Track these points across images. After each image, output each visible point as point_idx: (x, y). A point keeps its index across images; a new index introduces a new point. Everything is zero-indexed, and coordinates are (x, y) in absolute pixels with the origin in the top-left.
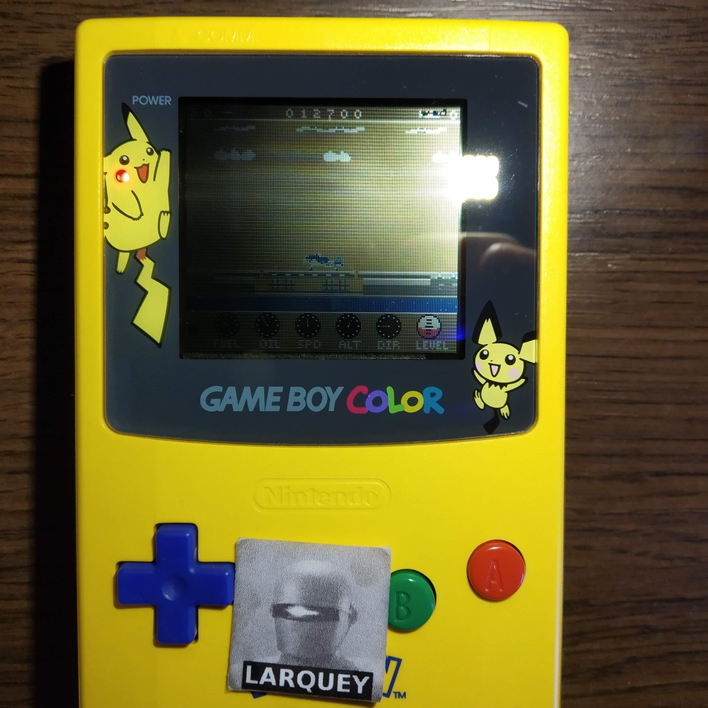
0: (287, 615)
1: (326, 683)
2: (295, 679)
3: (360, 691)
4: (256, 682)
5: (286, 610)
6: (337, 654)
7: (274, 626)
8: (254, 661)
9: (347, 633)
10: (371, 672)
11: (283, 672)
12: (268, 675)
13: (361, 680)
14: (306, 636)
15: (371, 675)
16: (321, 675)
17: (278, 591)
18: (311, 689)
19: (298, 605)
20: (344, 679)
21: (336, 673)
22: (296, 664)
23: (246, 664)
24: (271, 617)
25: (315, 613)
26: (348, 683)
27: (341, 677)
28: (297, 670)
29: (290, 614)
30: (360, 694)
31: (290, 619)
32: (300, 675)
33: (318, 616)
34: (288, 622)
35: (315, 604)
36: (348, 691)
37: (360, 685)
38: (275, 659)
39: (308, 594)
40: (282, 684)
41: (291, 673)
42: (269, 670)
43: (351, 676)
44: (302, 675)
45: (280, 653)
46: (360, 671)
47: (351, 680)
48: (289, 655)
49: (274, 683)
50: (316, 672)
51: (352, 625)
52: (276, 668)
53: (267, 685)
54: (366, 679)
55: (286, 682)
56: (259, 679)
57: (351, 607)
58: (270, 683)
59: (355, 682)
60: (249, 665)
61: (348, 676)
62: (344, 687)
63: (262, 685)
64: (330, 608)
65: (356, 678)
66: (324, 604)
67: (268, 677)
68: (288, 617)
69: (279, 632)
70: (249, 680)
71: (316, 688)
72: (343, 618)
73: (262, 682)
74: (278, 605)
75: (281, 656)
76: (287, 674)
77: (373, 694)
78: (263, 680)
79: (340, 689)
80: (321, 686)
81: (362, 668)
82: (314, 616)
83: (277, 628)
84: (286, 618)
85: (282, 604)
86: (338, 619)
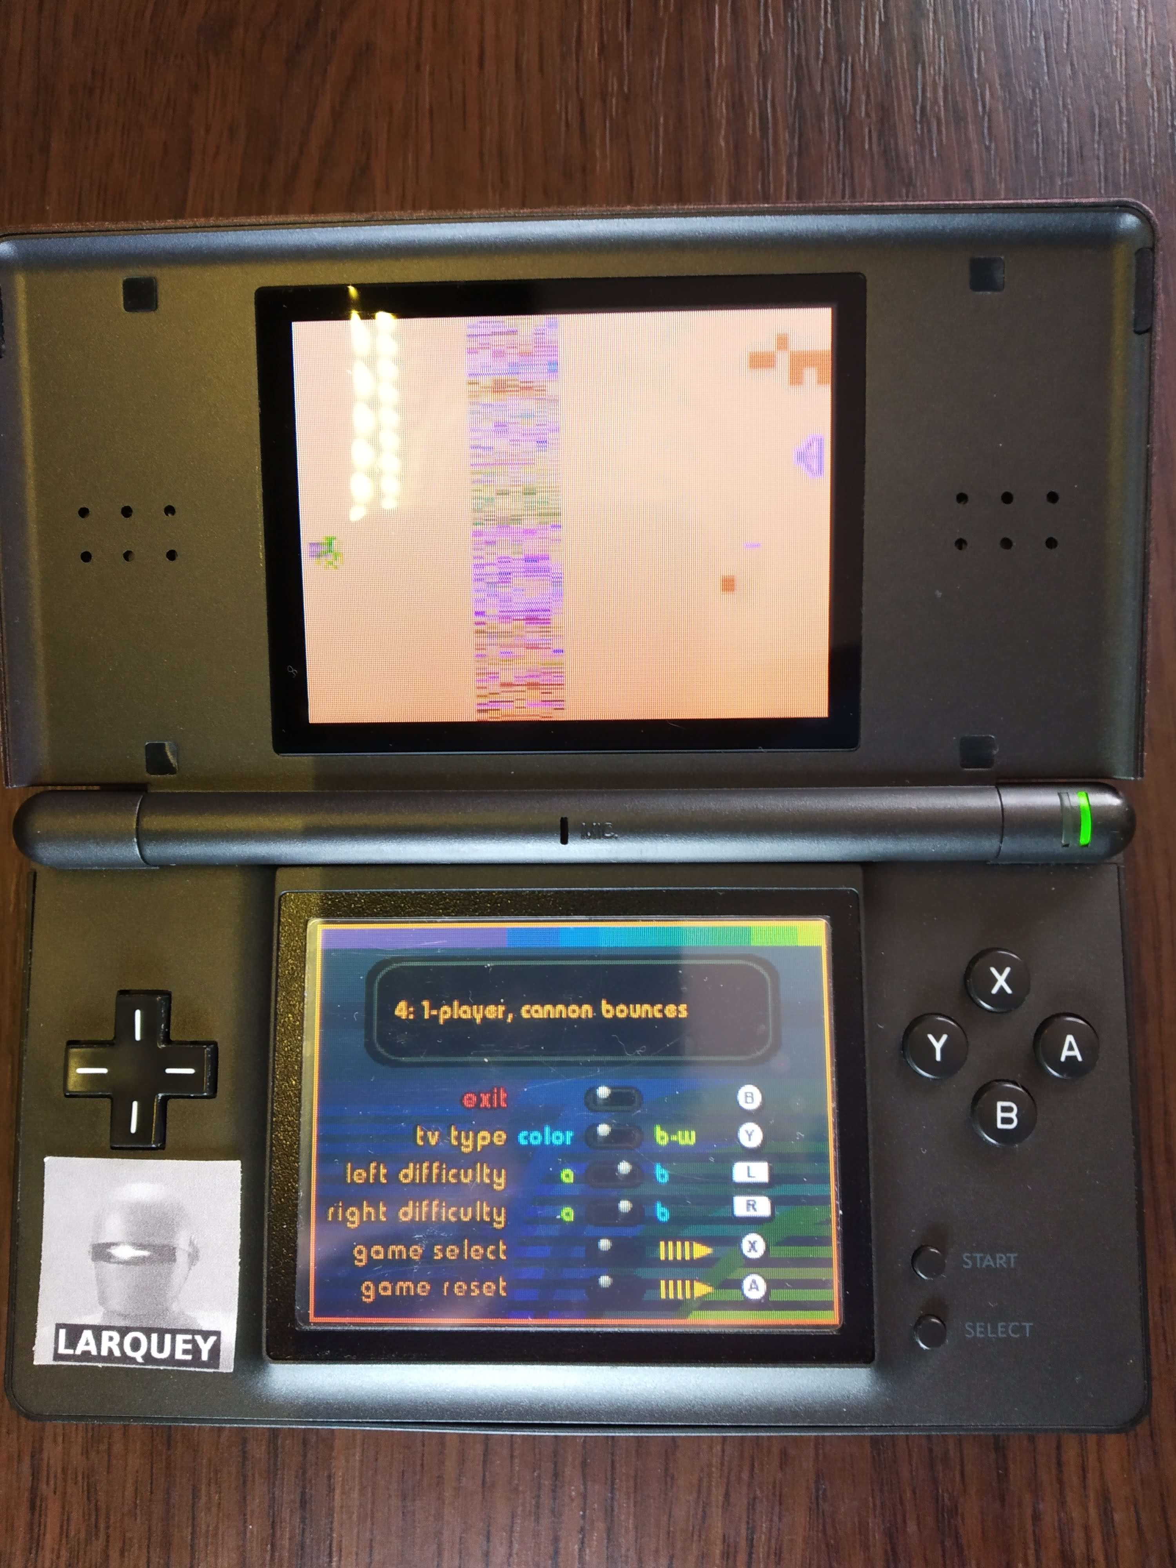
0: (109, 1258)
1: (161, 1349)
2: (121, 1345)
3: (205, 1357)
4: (71, 1352)
5: (108, 1250)
6: (175, 1307)
7: (94, 1272)
8: (68, 1323)
9: (186, 1279)
10: (217, 1330)
11: (105, 1334)
12: (87, 1341)
13: (205, 1340)
14: (134, 1284)
15: (218, 1334)
16: (154, 1337)
17: (99, 1225)
18: (143, 1357)
19: (123, 1243)
20: (185, 1342)
21: (174, 1332)
22: (122, 1323)
23: (59, 1326)
24: (90, 1262)
25: (145, 1253)
26: (189, 1347)
27: (180, 1338)
28: (123, 1332)
29: (114, 1257)
30: (204, 1362)
31: (115, 1263)
32: (128, 1339)
33: (149, 1257)
34: (110, 1268)
35: (145, 1240)
36: (189, 1357)
37: (205, 1348)
38: (96, 1319)
39: (135, 1228)
40: (104, 1352)
41: (116, 1335)
42: (87, 1335)
43: (193, 1337)
44: (131, 1339)
45: (102, 1309)
46: (204, 1329)
47: (193, 1342)
48: (113, 1312)
49: (94, 1352)
50: (148, 1332)
51: (192, 1268)
52: (97, 1331)
53: (86, 1355)
54: (212, 1339)
55: (110, 1351)
56: (75, 1349)
57: (190, 1242)
58: (88, 1353)
59: (198, 1345)
60: (62, 1328)
61: (189, 1337)
62: (185, 1352)
63: (79, 1356)
64: (164, 1246)
65: (199, 1338)
66: (158, 1241)
67: (87, 1344)
68: (111, 1260)
69: (101, 1281)
70: (62, 1350)
71: (148, 1357)
72: (182, 1258)
73: (78, 1352)
74: (99, 1245)
75: (104, 1313)
76: (111, 1339)
77: (221, 1360)
78: (81, 1348)
79: (179, 1356)
80: (155, 1353)
81: (206, 1327)
82: (144, 1257)
83: (98, 1275)
84: (110, 1262)
85: (104, 1244)
86: (175, 1260)
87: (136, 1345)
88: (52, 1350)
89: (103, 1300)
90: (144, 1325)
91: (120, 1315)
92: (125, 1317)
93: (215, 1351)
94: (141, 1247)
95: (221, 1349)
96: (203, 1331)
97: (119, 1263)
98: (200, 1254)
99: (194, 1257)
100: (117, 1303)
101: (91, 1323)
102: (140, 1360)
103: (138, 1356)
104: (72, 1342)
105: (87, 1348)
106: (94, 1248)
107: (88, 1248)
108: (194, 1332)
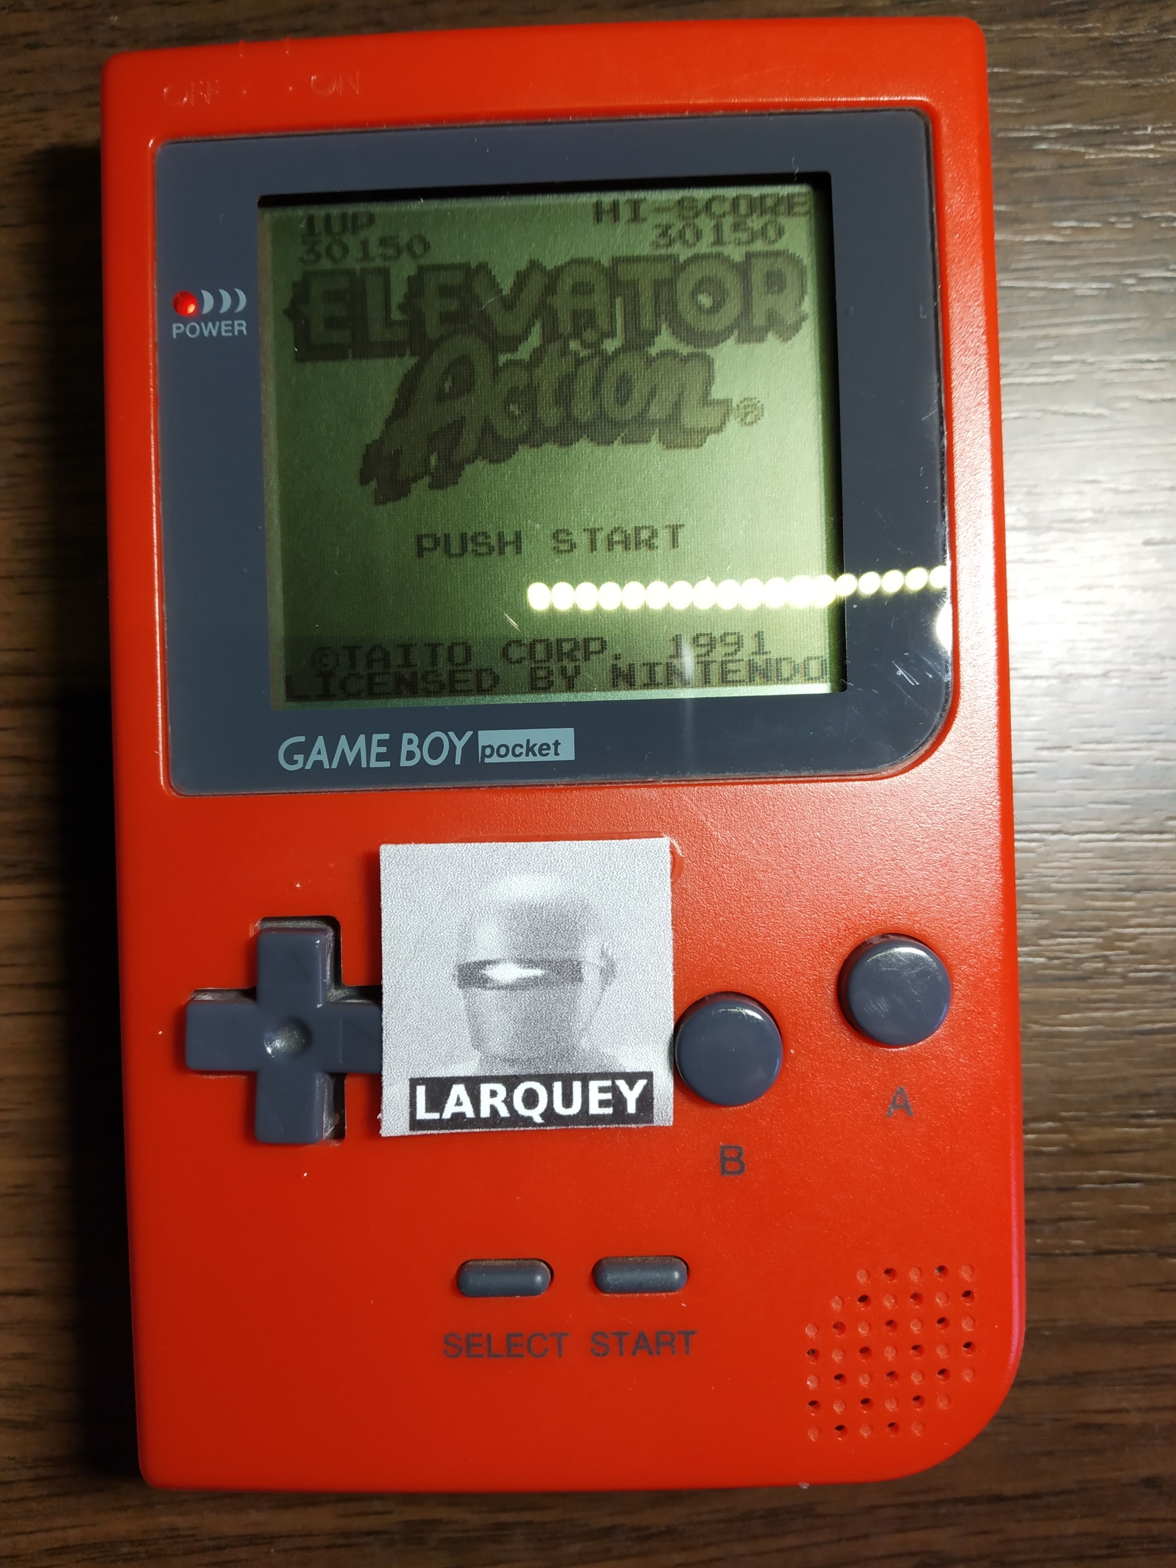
87: (531, 1099)
88: (407, 1116)
89: (478, 1040)
90: (542, 1071)
91: (505, 1060)
92: (513, 1062)
93: (646, 1100)
94: (531, 963)
95: (655, 1096)
96: (628, 1073)
97: (500, 988)
98: (618, 969)
99: (608, 972)
100: (498, 1044)
101: (462, 1075)
102: (538, 1120)
103: (536, 1114)
104: (436, 1101)
105: (458, 1109)
106: (460, 971)
107: (451, 970)
108: (614, 1076)
